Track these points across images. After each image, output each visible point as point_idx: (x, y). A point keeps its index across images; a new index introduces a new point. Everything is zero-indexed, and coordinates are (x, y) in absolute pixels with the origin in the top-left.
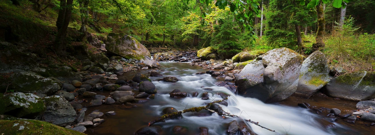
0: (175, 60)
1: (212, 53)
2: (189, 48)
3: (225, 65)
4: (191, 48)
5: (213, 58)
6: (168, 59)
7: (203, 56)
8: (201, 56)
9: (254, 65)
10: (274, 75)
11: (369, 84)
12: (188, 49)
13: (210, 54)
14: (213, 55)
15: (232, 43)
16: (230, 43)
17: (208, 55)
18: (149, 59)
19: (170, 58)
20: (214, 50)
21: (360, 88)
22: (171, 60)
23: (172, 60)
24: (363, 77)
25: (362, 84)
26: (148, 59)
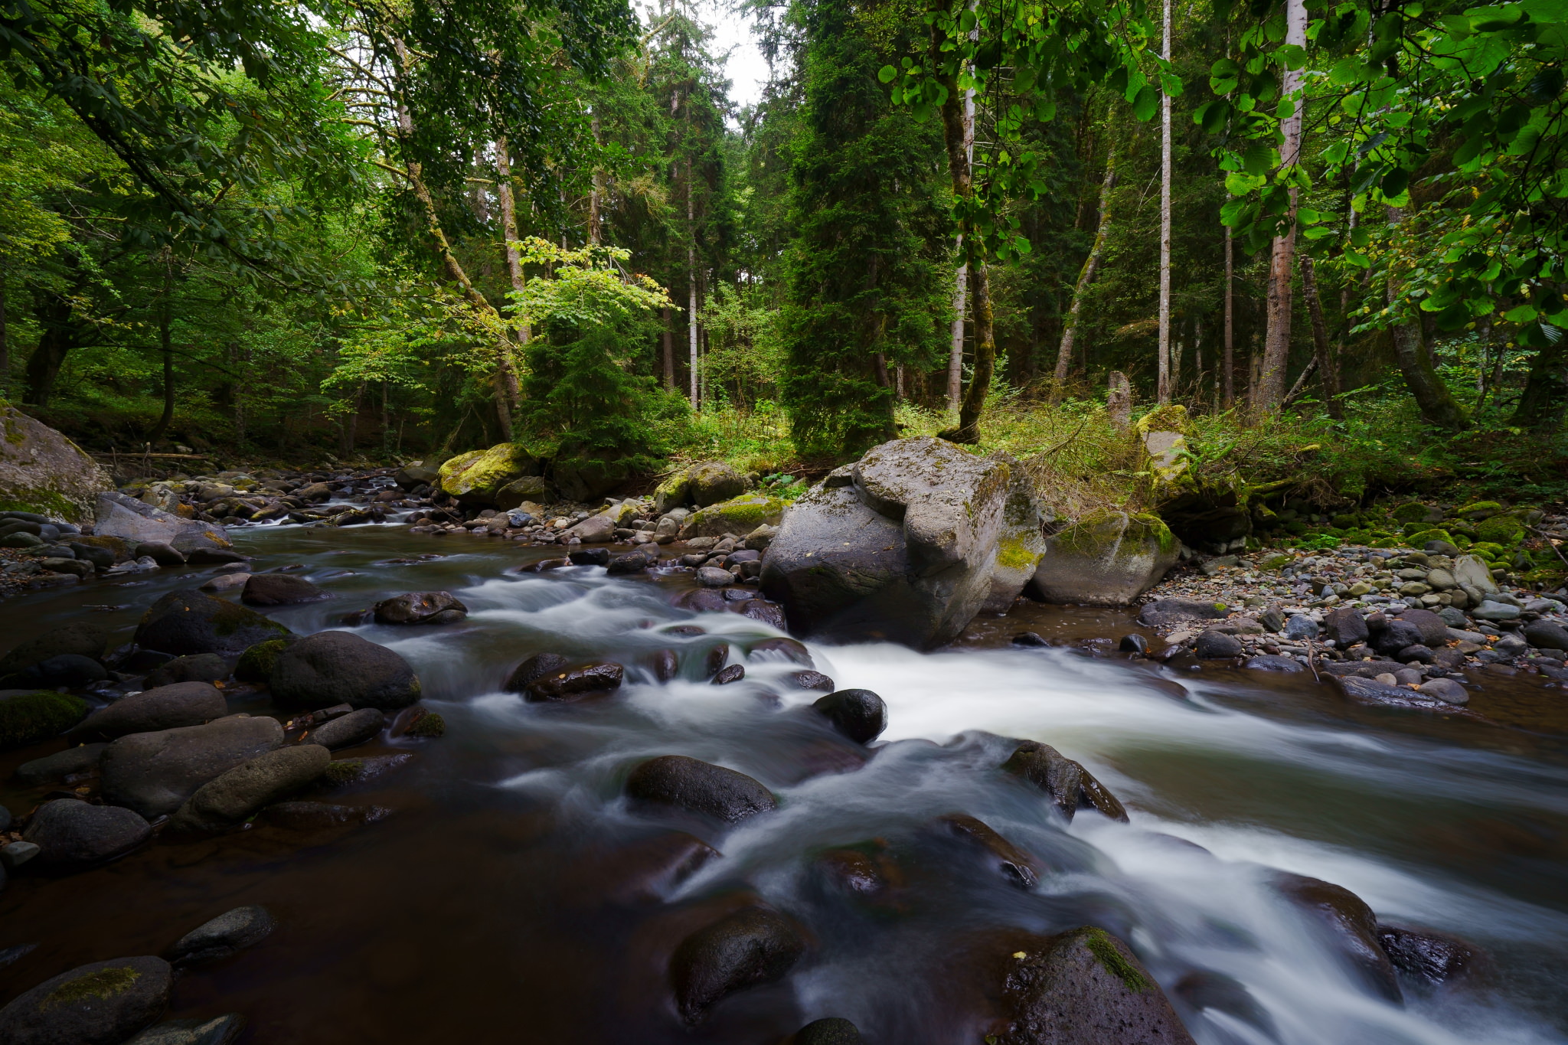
0: (292, 516)
1: (523, 473)
2: (333, 458)
3: (625, 523)
4: (340, 458)
5: (534, 498)
6: (245, 513)
7: (478, 490)
8: (469, 489)
9: (821, 507)
10: (958, 538)
11: (1138, 551)
12: (328, 460)
13: (512, 476)
14: (533, 483)
15: (628, 428)
16: (621, 429)
17: (501, 483)
18: (136, 510)
19: (261, 506)
20: (528, 457)
21: (1120, 565)
22: (263, 518)
23: (275, 516)
24: (1123, 529)
25: (1123, 552)
26: (132, 513)
